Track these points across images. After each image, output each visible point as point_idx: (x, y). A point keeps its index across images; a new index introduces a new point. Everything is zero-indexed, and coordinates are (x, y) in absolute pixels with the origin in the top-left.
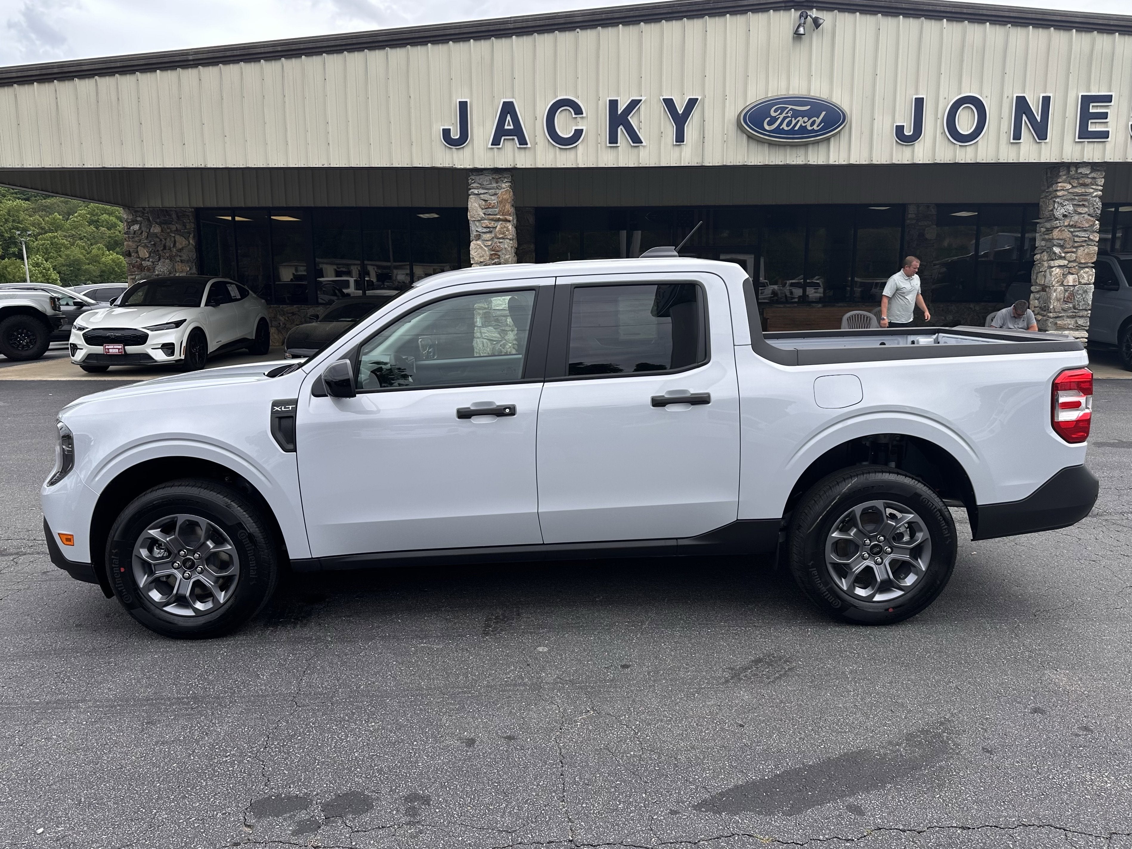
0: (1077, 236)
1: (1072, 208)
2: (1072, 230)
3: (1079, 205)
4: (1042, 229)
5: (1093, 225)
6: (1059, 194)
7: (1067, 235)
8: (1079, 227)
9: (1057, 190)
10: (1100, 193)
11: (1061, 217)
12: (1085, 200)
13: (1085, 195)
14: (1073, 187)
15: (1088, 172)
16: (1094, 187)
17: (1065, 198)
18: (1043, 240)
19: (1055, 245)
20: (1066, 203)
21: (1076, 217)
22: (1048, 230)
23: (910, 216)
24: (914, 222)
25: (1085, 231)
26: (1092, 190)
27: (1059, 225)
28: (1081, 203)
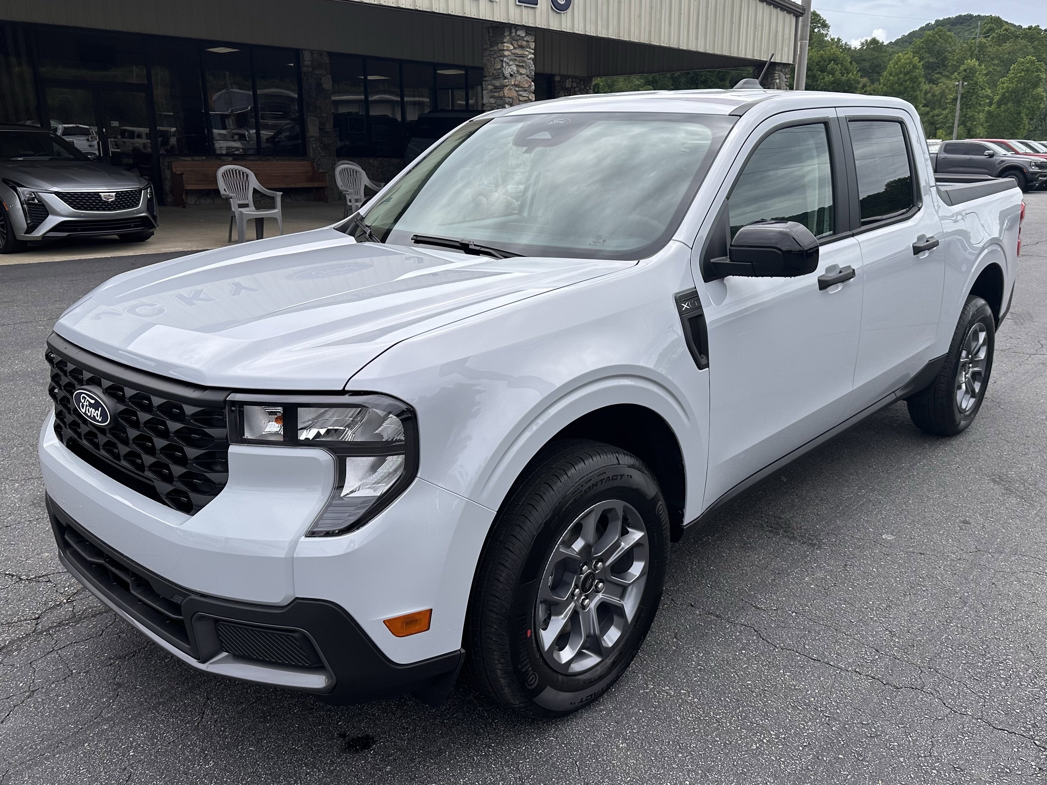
0: (521, 95)
1: (515, 69)
2: (517, 89)
3: (520, 66)
4: (489, 86)
5: (530, 86)
6: (506, 53)
7: (514, 94)
8: (522, 87)
9: (504, 50)
10: (533, 56)
11: (508, 76)
12: (524, 62)
13: (523, 57)
14: (515, 48)
15: (524, 35)
16: (528, 50)
17: (509, 58)
18: (492, 97)
19: (507, 103)
20: (511, 63)
21: (519, 77)
22: (496, 88)
23: (306, 63)
24: (310, 70)
25: (525, 91)
26: (527, 53)
27: (508, 84)
28: (521, 64)
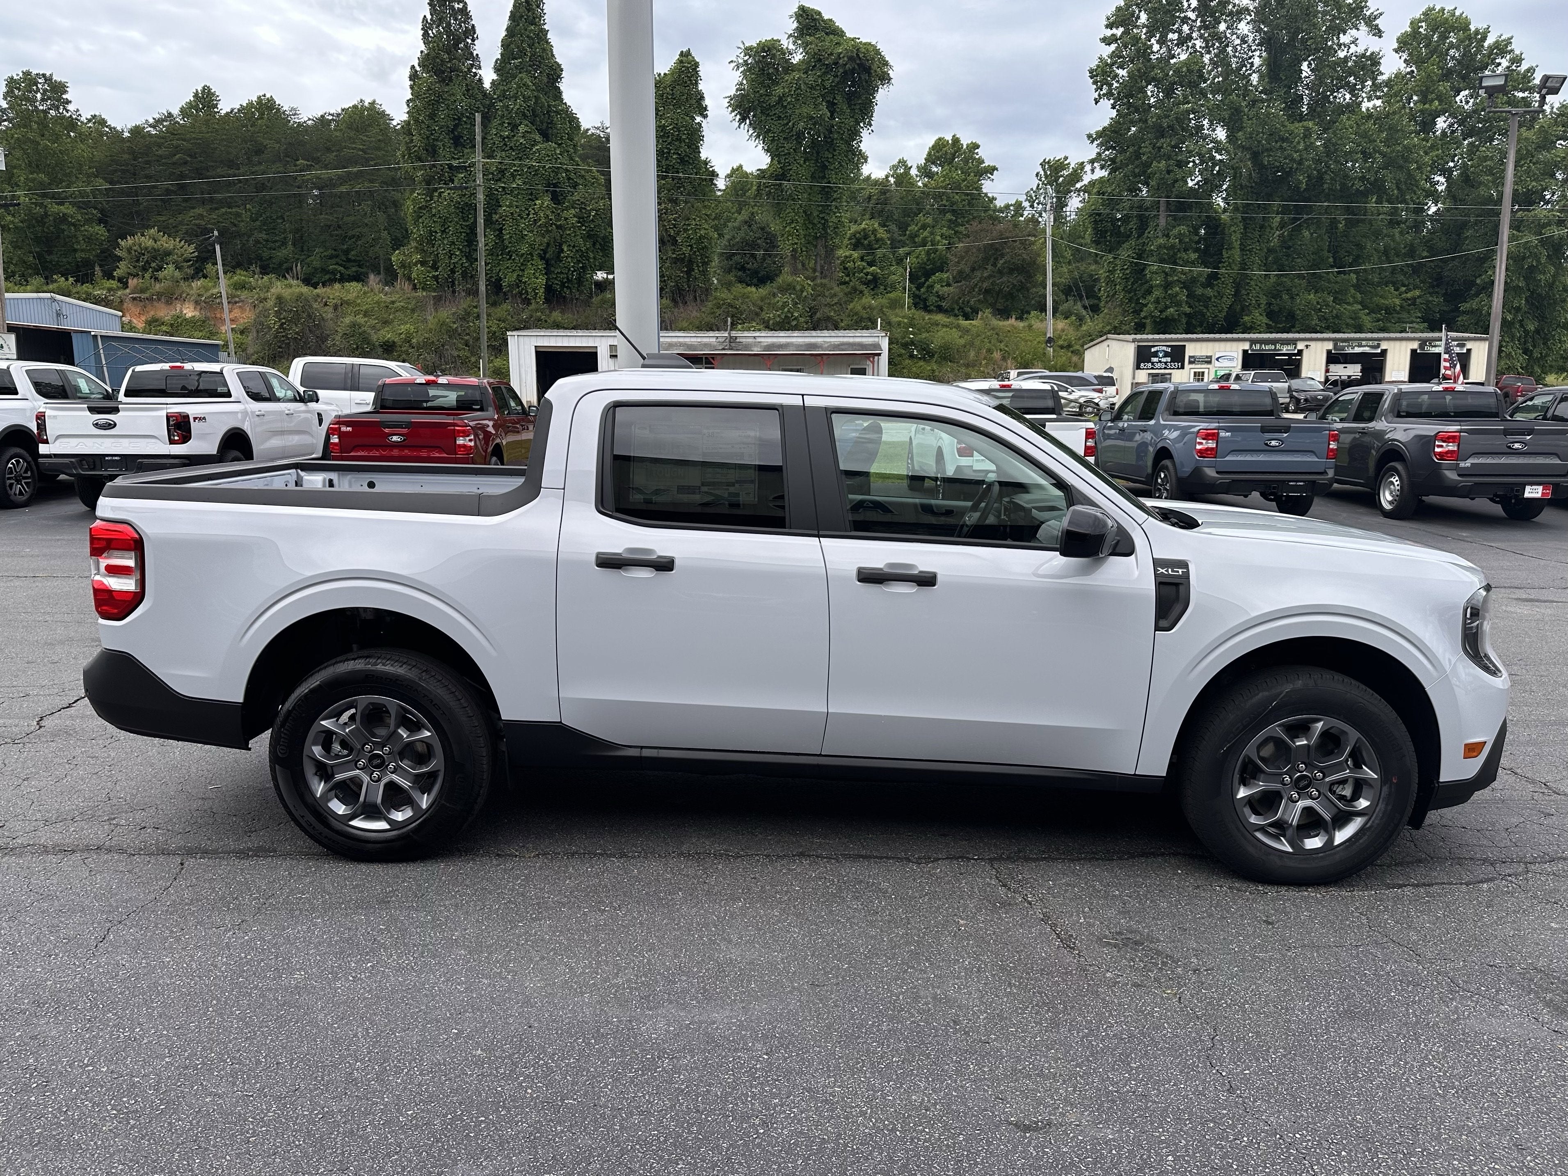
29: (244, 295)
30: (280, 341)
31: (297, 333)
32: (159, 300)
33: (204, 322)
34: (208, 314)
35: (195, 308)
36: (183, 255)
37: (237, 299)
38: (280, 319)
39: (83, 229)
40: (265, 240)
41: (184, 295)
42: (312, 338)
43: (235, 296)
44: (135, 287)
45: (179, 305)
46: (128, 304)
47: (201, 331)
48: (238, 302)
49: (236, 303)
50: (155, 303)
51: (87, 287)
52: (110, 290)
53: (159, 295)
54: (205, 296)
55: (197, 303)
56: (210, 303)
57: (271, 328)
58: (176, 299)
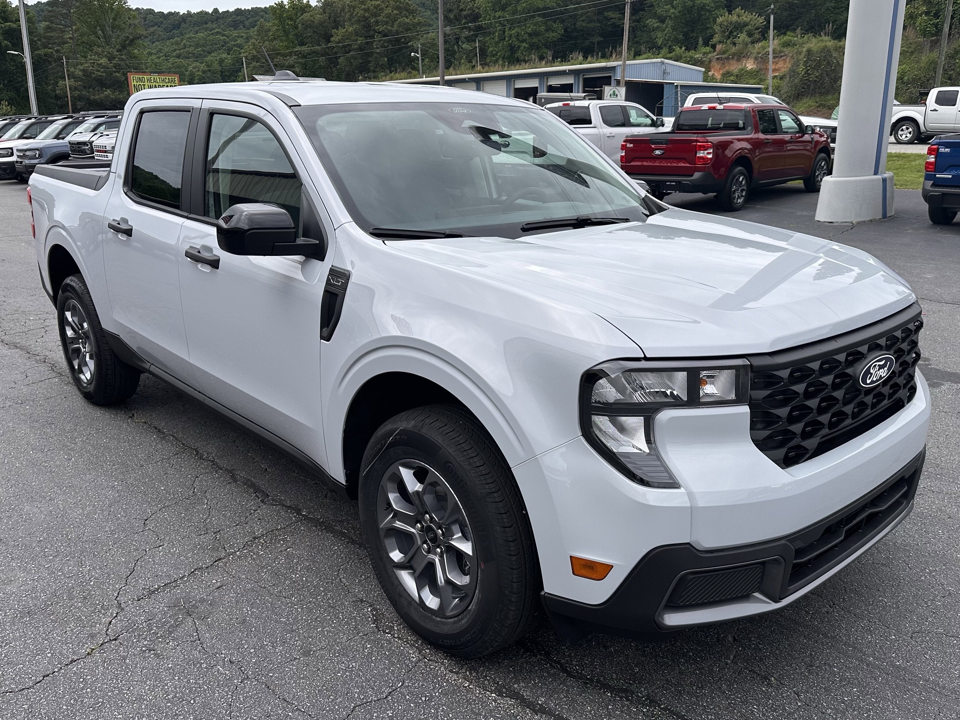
29: (786, 50)
30: (803, 84)
31: (817, 77)
32: (733, 58)
33: (758, 72)
34: (762, 67)
35: (754, 63)
36: (755, 25)
37: (782, 54)
38: (807, 67)
39: (714, 13)
40: (833, 8)
41: (749, 54)
42: (827, 79)
43: (782, 52)
44: (720, 51)
45: (745, 61)
46: (714, 63)
47: (754, 79)
48: (783, 56)
49: (781, 57)
50: (731, 61)
51: (691, 53)
52: (705, 53)
53: (734, 55)
54: (762, 53)
55: (756, 59)
56: (762, 59)
57: (799, 74)
58: (744, 57)
